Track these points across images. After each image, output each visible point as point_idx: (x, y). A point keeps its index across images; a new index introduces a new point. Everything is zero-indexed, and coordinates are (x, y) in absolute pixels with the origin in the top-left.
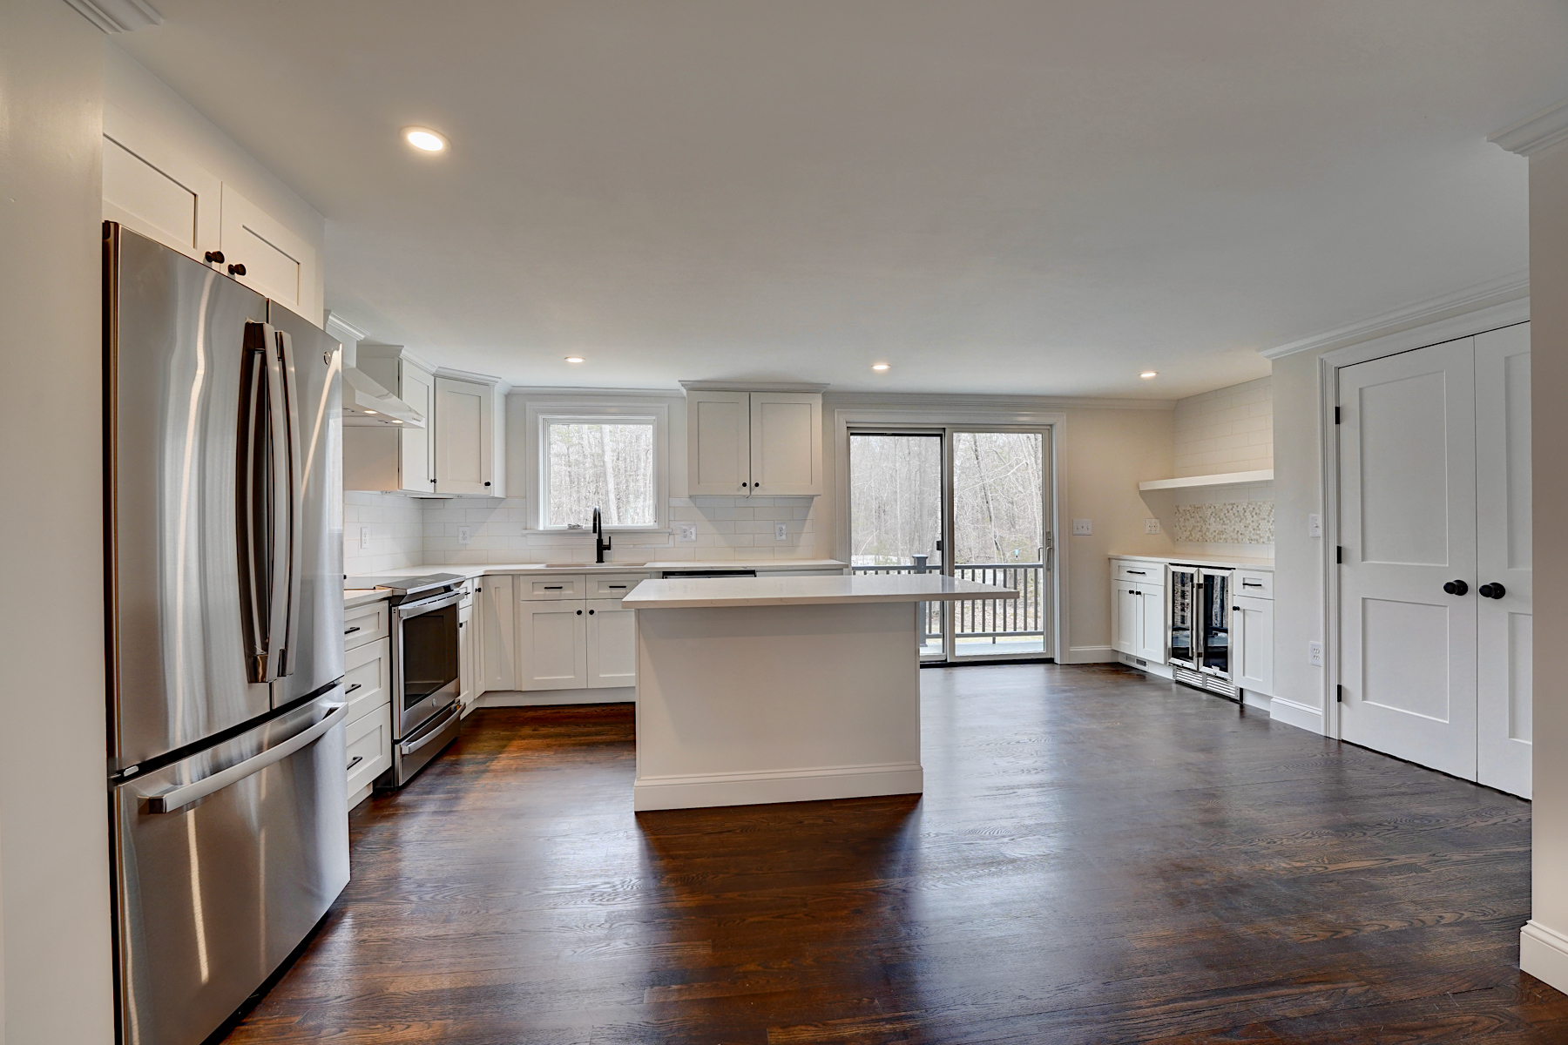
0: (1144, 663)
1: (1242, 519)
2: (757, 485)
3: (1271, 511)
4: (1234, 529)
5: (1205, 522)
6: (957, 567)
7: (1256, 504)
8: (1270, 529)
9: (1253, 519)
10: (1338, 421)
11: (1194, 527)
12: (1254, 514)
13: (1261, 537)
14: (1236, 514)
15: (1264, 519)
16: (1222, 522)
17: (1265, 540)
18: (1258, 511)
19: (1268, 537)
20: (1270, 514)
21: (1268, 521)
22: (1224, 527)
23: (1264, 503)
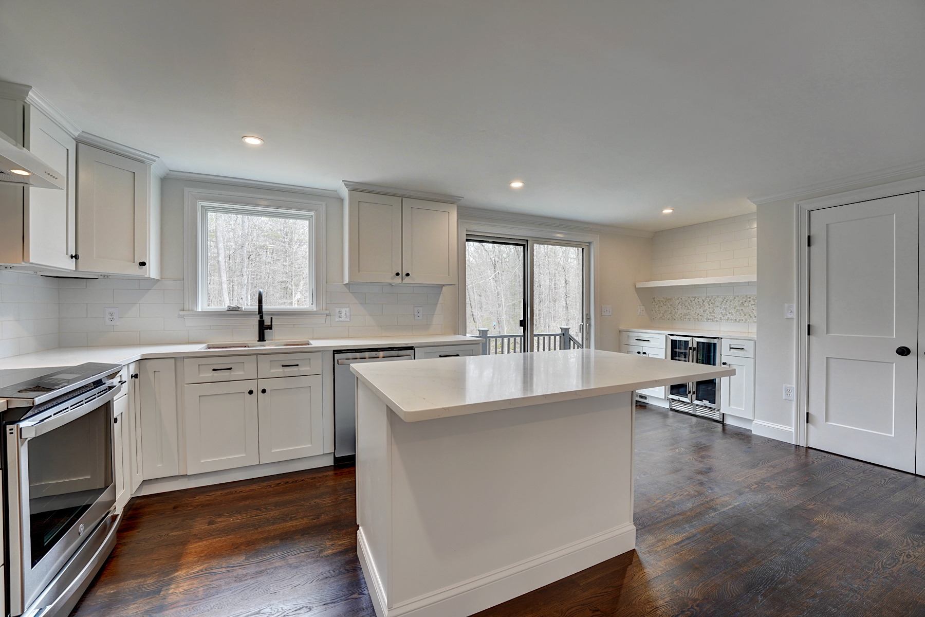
0: (645, 398)
1: (701, 307)
2: (408, 275)
3: (723, 301)
4: (696, 313)
5: (674, 308)
6: (535, 336)
7: (712, 297)
8: (722, 313)
9: (710, 307)
10: (809, 245)
11: (666, 311)
12: (710, 303)
13: (715, 318)
14: (697, 303)
15: (718, 307)
16: (687, 308)
17: (718, 319)
18: (713, 302)
19: (721, 318)
20: (722, 303)
21: (721, 308)
22: (688, 311)
23: (718, 296)
